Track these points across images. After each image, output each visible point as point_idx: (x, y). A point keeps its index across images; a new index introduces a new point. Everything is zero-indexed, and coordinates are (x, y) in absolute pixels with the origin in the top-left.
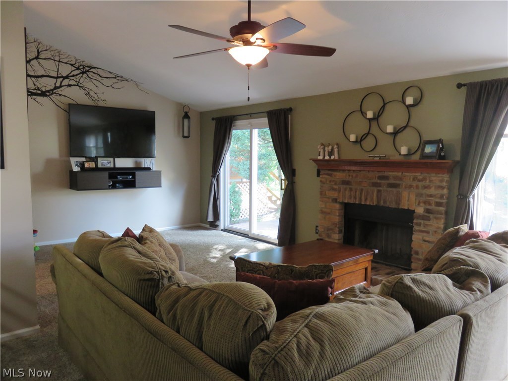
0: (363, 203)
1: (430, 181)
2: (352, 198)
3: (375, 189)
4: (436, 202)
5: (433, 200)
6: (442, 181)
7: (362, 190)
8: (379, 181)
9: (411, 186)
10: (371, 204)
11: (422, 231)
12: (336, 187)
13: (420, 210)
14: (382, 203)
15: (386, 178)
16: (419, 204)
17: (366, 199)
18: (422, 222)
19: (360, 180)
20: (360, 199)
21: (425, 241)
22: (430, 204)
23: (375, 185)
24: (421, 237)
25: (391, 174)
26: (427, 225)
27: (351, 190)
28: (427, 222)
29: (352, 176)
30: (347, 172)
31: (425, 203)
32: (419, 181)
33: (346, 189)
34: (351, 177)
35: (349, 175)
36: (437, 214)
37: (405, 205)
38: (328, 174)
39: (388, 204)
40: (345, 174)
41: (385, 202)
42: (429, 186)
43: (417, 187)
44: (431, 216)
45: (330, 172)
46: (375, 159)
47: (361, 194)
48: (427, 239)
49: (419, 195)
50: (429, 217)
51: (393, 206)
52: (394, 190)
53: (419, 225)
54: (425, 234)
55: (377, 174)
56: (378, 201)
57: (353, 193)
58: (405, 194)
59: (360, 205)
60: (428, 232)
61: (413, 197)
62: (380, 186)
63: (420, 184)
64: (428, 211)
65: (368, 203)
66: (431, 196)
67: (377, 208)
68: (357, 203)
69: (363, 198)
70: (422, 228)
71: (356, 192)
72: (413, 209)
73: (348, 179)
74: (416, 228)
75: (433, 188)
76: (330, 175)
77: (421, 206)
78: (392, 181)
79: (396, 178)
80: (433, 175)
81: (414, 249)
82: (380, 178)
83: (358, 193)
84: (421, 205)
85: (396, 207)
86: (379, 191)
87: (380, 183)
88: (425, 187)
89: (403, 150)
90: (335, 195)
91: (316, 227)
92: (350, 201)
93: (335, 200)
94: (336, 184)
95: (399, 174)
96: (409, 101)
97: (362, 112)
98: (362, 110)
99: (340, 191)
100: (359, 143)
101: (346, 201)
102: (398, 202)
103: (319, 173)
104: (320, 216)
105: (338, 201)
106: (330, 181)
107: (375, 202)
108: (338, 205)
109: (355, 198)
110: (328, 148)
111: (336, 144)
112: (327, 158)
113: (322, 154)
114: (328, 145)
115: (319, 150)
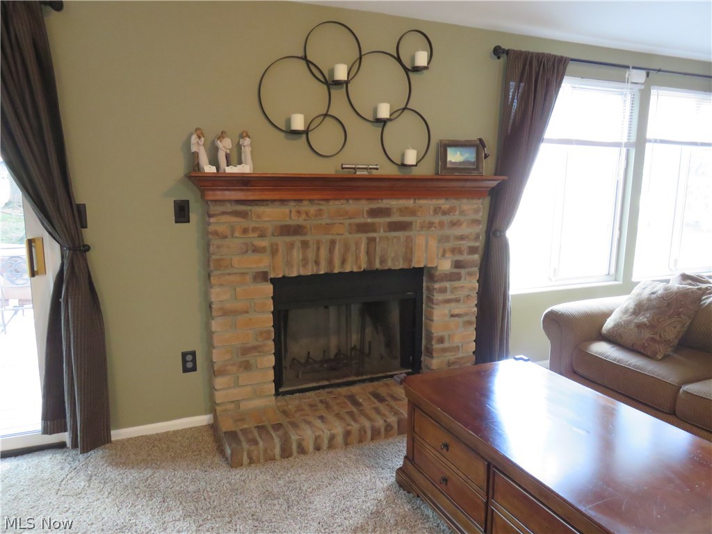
1: (462, 213)
2: (310, 264)
3: (363, 237)
4: (470, 247)
5: (465, 244)
6: (477, 211)
7: (333, 243)
8: (369, 220)
9: (431, 224)
10: (356, 269)
11: (448, 301)
12: (264, 243)
13: (445, 266)
14: (377, 266)
15: (385, 212)
16: (443, 255)
17: (343, 262)
18: (447, 284)
19: (328, 221)
20: (330, 262)
21: (452, 316)
22: (460, 252)
23: (363, 228)
24: (446, 311)
25: (394, 203)
26: (456, 288)
27: (305, 245)
28: (456, 284)
29: (307, 214)
30: (293, 204)
31: (453, 251)
32: (444, 213)
33: (291, 246)
34: (304, 216)
35: (299, 212)
36: (472, 267)
37: (418, 263)
38: (236, 214)
39: (390, 265)
40: (287, 210)
41: (382, 261)
42: (459, 221)
43: (441, 224)
44: (463, 272)
45: (242, 208)
46: (358, 173)
47: (331, 251)
48: (456, 311)
49: (443, 239)
50: (459, 274)
51: (400, 265)
52: (401, 234)
53: (443, 291)
54: (453, 305)
55: (365, 205)
56: (370, 261)
57: (311, 254)
58: (420, 240)
59: (328, 276)
60: (457, 300)
61: (433, 244)
62: (374, 231)
63: (447, 219)
64: (458, 265)
65: (348, 270)
66: (462, 238)
67: (368, 274)
68: (322, 272)
69: (337, 262)
70: (448, 296)
71: (318, 249)
72: (434, 266)
73: (296, 220)
74: (438, 297)
75: (464, 226)
76: (244, 215)
77: (448, 258)
78: (396, 218)
79: (403, 211)
80: (465, 201)
81: (435, 335)
82: (373, 213)
84: (448, 255)
85: (405, 266)
86: (371, 241)
87: (373, 224)
88: (454, 224)
89: (411, 157)
90: (262, 263)
91: (184, 355)
92: (303, 272)
93: (263, 277)
94: (262, 236)
95: (409, 203)
96: (422, 59)
97: (308, 62)
98: (309, 58)
99: (274, 252)
100: (304, 136)
101: (295, 274)
102: (408, 258)
103: (182, 212)
104: (215, 325)
105: (272, 276)
106: (245, 231)
107: (364, 266)
108: (271, 286)
109: (317, 263)
110: (225, 145)
111: (243, 135)
112: (230, 170)
113: (204, 159)
114: (222, 136)
115: (194, 149)
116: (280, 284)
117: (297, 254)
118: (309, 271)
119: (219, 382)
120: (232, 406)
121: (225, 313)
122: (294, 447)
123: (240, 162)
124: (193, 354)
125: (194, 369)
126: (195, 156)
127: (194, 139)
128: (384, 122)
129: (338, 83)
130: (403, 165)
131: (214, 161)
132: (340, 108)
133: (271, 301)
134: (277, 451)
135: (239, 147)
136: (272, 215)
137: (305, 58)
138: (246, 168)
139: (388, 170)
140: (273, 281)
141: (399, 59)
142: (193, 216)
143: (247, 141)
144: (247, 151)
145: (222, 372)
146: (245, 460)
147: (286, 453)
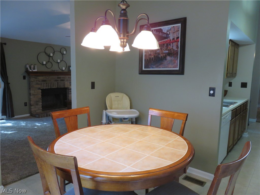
0: (52, 88)
7: (51, 83)
8: (57, 79)
9: (68, 80)
10: (55, 88)
12: (39, 83)
14: (59, 87)
16: (70, 85)
17: (53, 86)
19: (50, 79)
25: (61, 76)
27: (46, 83)
35: (45, 78)
37: (66, 87)
38: (35, 78)
39: (61, 87)
40: (43, 77)
45: (35, 77)
46: (55, 71)
47: (51, 84)
51: (63, 87)
52: (63, 82)
55: (56, 77)
58: (66, 83)
59: (51, 89)
65: (54, 88)
67: (57, 88)
68: (49, 88)
69: (52, 86)
76: (36, 78)
78: (62, 79)
79: (63, 78)
82: (58, 78)
83: (50, 84)
86: (58, 83)
89: (64, 69)
90: (39, 86)
91: (25, 103)
92: (46, 88)
93: (39, 89)
94: (39, 82)
95: (64, 76)
96: (65, 53)
97: (46, 53)
98: (46, 52)
99: (41, 85)
100: (45, 65)
101: (45, 88)
102: (64, 85)
103: (24, 78)
104: (31, 97)
105: (41, 88)
106: (36, 81)
107: (57, 87)
108: (41, 91)
109: (49, 86)
110: (32, 66)
111: (35, 65)
112: (34, 71)
113: (29, 69)
114: (32, 65)
115: (27, 67)
116: (43, 90)
117: (45, 85)
118: (47, 88)
119: (32, 107)
120: (34, 111)
121: (33, 95)
122: (48, 115)
123: (34, 69)
124: (26, 103)
125: (27, 106)
126: (27, 68)
127: (27, 65)
128: (59, 63)
129: (51, 56)
130: (62, 70)
131: (31, 69)
132: (51, 60)
133: (41, 93)
134: (46, 115)
135: (34, 67)
136: (41, 78)
137: (45, 52)
138: (36, 70)
139: (60, 71)
140: (41, 89)
141: (61, 52)
142: (26, 78)
143: (36, 66)
144: (36, 67)
145: (33, 106)
146: (41, 117)
147: (47, 116)
